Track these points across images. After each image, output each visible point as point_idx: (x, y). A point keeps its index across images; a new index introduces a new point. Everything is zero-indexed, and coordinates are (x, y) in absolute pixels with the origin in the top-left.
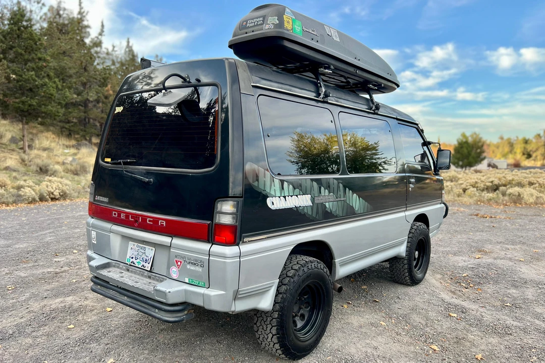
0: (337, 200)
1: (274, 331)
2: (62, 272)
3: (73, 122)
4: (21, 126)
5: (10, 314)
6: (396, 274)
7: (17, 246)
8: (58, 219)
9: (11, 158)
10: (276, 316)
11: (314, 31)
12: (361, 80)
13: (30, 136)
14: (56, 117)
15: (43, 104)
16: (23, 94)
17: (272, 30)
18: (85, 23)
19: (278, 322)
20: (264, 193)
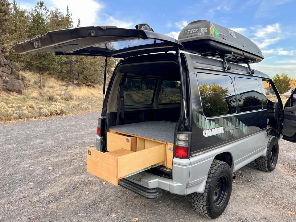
0: (236, 128)
1: (204, 204)
2: (74, 159)
3: (64, 72)
4: (39, 75)
5: (54, 184)
6: (259, 165)
7: (47, 143)
8: (63, 126)
9: (34, 92)
10: (206, 196)
11: (224, 34)
12: (243, 57)
13: (43, 80)
14: (57, 70)
15: (50, 64)
16: (40, 59)
17: (204, 36)
18: (70, 20)
19: (207, 199)
20: (201, 128)
